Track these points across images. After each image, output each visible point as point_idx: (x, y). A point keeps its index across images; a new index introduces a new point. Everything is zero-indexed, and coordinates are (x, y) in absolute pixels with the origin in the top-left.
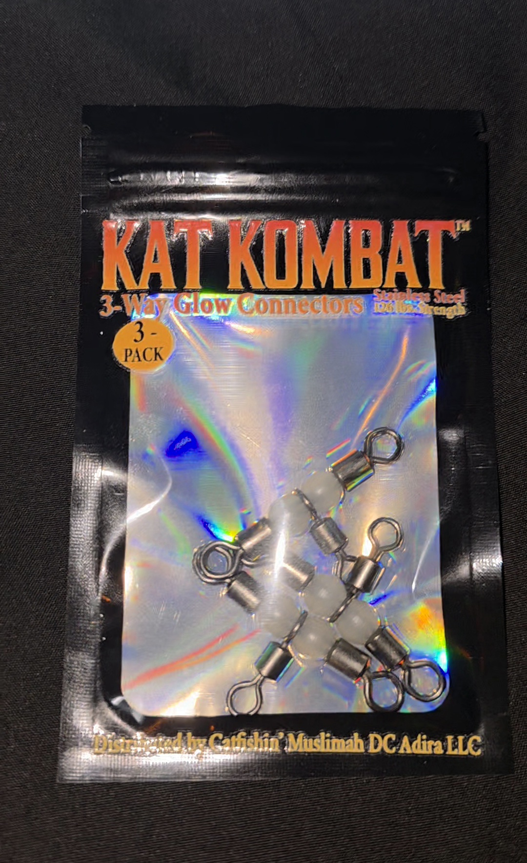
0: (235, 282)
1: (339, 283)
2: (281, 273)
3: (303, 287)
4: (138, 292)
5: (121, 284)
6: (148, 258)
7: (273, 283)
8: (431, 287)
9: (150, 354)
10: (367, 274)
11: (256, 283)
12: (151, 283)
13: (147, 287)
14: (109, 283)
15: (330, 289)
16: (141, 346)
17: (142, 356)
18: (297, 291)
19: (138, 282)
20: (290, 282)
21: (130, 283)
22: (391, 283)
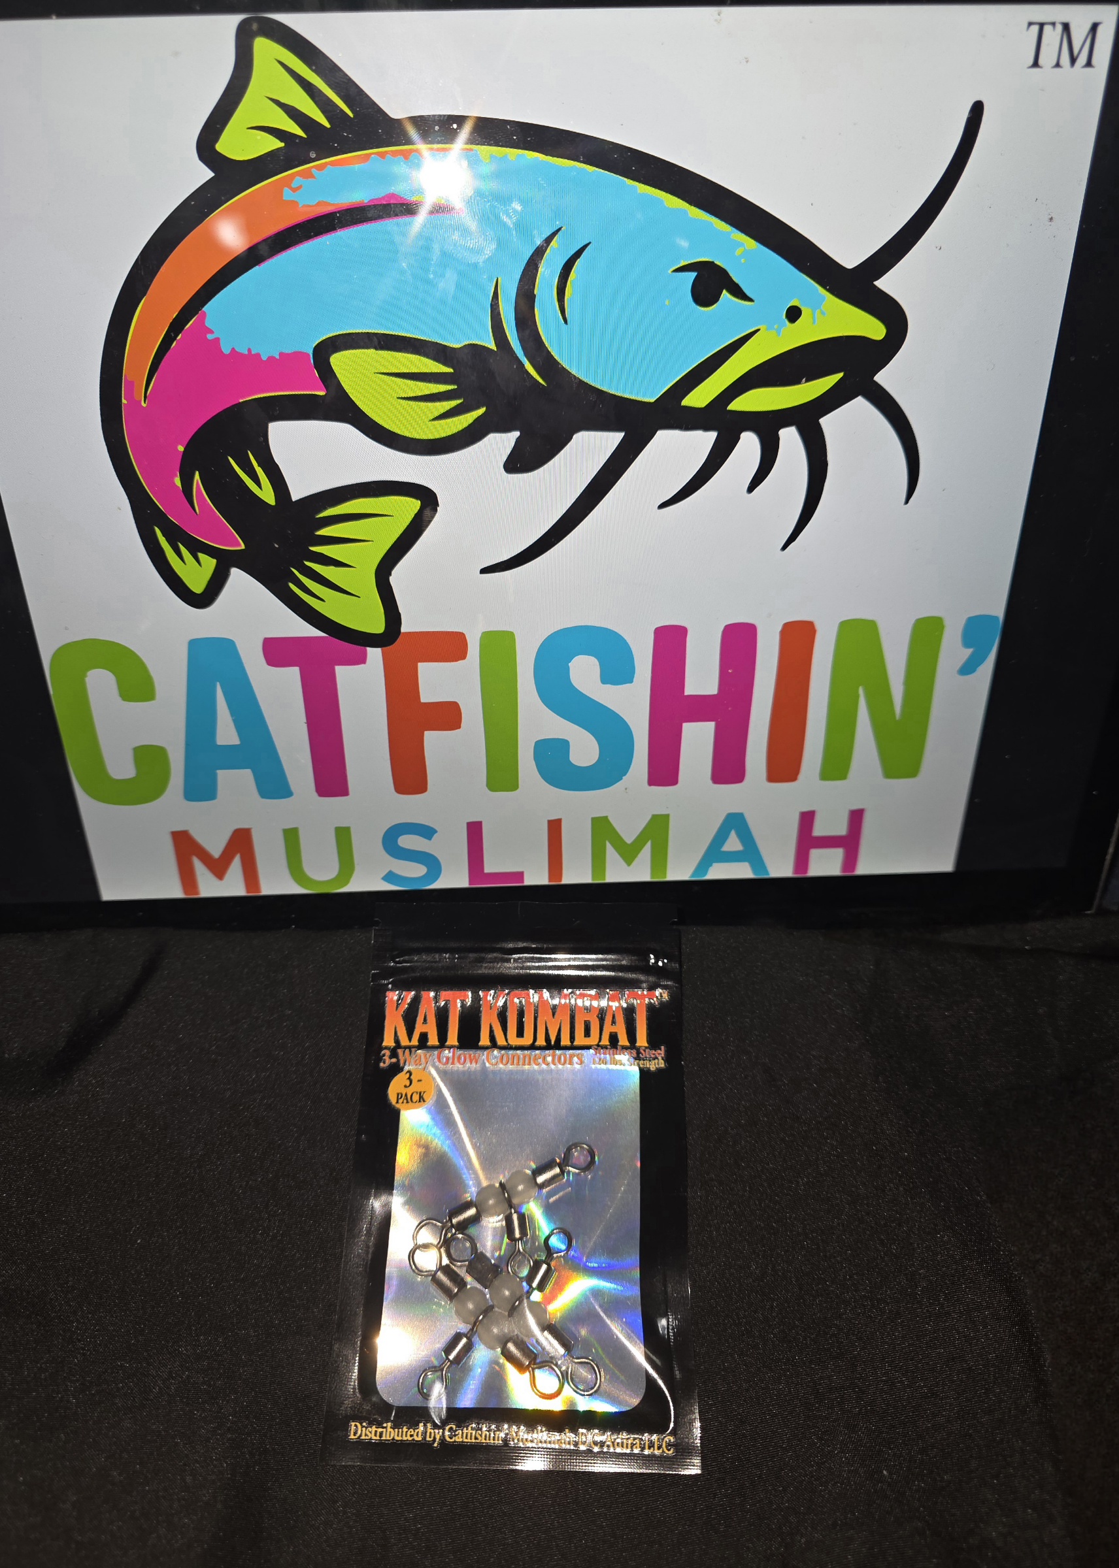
0: (484, 1040)
1: (565, 1041)
2: (520, 1033)
3: (537, 1043)
4: (410, 1048)
5: (397, 1041)
6: (420, 1019)
7: (514, 1040)
8: (637, 1044)
9: (416, 1097)
10: (587, 1033)
11: (501, 1041)
12: (419, 1041)
13: (417, 1044)
14: (388, 1041)
15: (558, 1046)
16: (409, 1091)
17: (408, 1100)
18: (533, 1047)
19: (410, 1039)
20: (527, 1040)
21: (404, 1041)
22: (605, 1041)
